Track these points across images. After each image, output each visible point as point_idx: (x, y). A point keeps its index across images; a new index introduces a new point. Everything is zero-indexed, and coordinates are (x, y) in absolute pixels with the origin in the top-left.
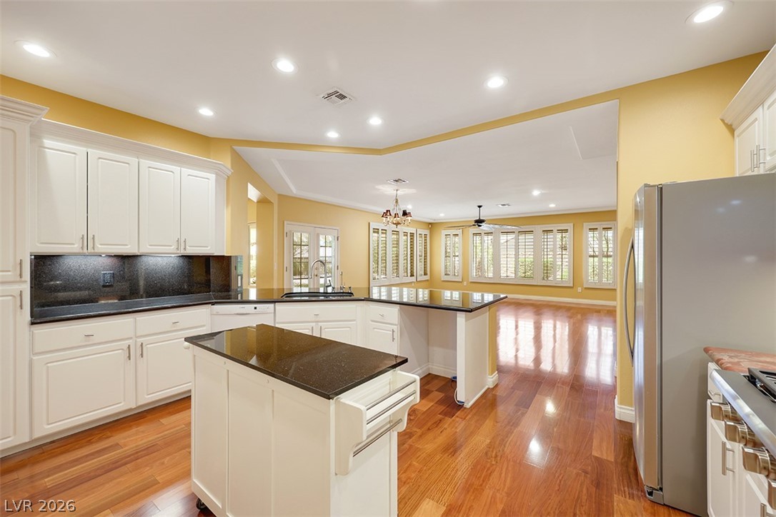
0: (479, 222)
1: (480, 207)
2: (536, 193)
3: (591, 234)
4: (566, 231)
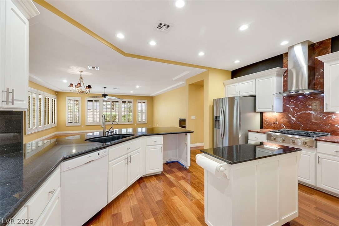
0: (105, 95)
1: (105, 88)
2: (138, 87)
3: (139, 104)
4: (131, 102)
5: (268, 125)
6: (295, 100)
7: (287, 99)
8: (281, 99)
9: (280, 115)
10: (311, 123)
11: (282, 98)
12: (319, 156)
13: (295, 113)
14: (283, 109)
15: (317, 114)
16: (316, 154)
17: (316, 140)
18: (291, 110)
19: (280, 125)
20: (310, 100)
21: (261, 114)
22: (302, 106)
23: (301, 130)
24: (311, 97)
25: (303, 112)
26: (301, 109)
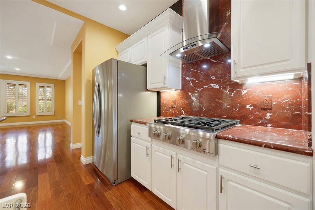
5: (166, 110)
6: (195, 68)
7: (186, 68)
8: (180, 68)
9: (179, 95)
10: (214, 105)
11: (181, 66)
12: (221, 176)
13: (195, 89)
14: (182, 83)
15: (223, 89)
16: (217, 170)
17: (217, 137)
18: (191, 85)
19: (179, 110)
20: (214, 65)
21: (159, 94)
22: (204, 78)
23: (202, 116)
24: (215, 61)
25: (205, 87)
26: (203, 82)
